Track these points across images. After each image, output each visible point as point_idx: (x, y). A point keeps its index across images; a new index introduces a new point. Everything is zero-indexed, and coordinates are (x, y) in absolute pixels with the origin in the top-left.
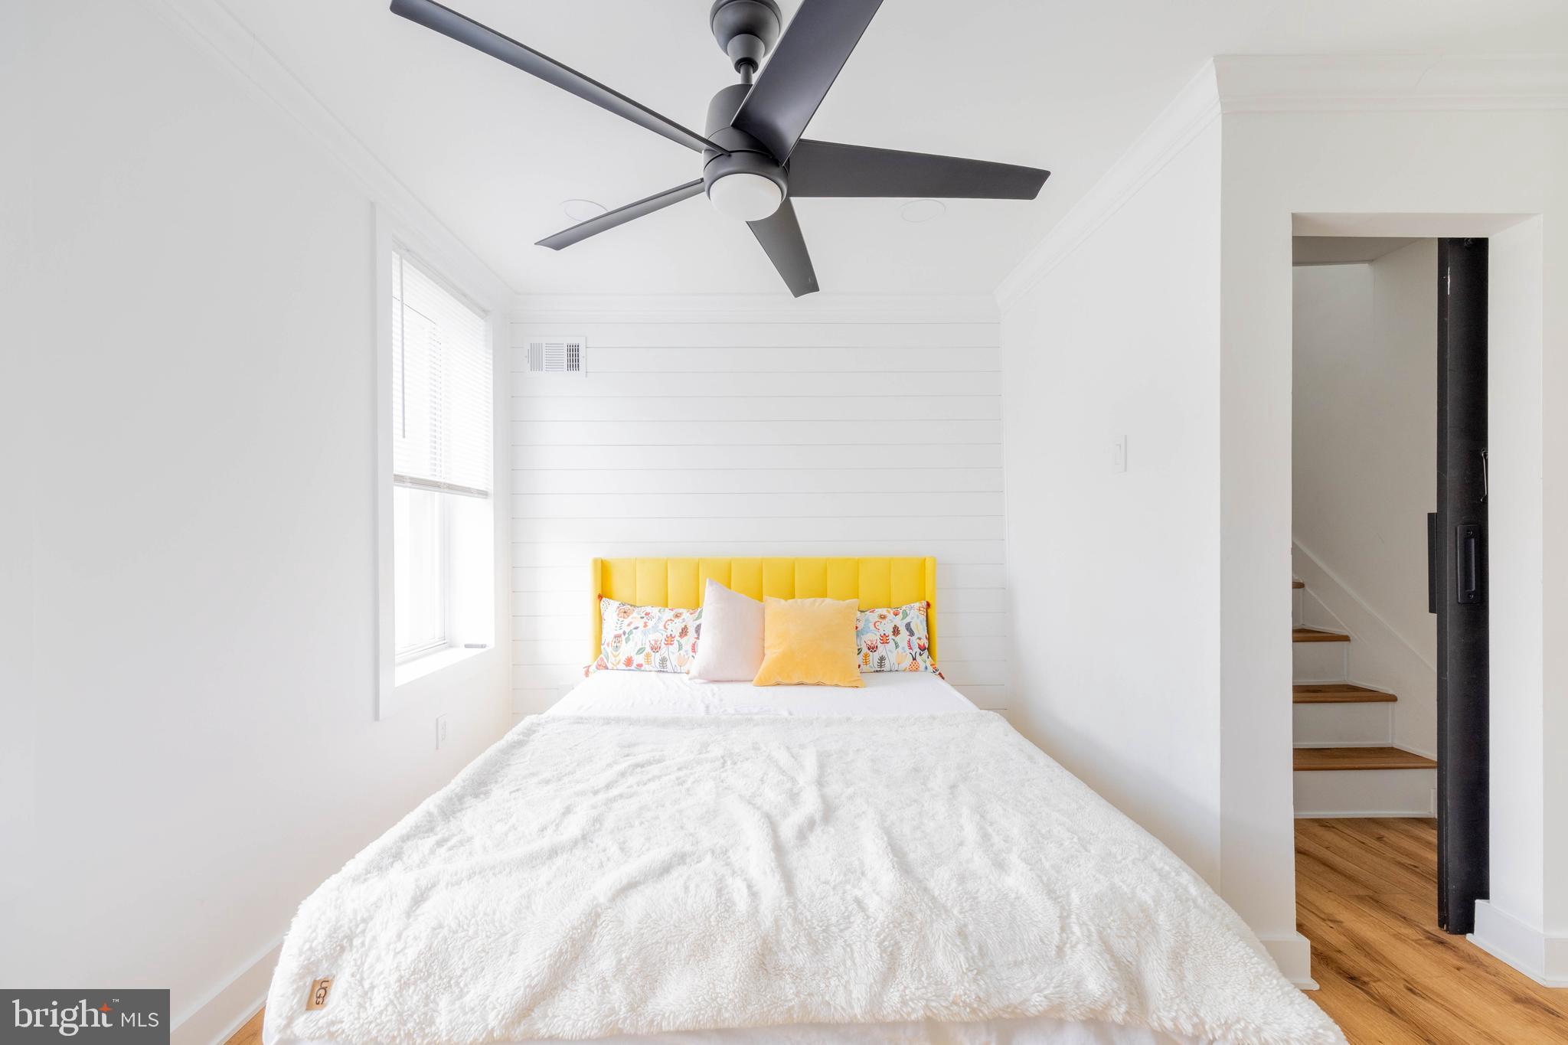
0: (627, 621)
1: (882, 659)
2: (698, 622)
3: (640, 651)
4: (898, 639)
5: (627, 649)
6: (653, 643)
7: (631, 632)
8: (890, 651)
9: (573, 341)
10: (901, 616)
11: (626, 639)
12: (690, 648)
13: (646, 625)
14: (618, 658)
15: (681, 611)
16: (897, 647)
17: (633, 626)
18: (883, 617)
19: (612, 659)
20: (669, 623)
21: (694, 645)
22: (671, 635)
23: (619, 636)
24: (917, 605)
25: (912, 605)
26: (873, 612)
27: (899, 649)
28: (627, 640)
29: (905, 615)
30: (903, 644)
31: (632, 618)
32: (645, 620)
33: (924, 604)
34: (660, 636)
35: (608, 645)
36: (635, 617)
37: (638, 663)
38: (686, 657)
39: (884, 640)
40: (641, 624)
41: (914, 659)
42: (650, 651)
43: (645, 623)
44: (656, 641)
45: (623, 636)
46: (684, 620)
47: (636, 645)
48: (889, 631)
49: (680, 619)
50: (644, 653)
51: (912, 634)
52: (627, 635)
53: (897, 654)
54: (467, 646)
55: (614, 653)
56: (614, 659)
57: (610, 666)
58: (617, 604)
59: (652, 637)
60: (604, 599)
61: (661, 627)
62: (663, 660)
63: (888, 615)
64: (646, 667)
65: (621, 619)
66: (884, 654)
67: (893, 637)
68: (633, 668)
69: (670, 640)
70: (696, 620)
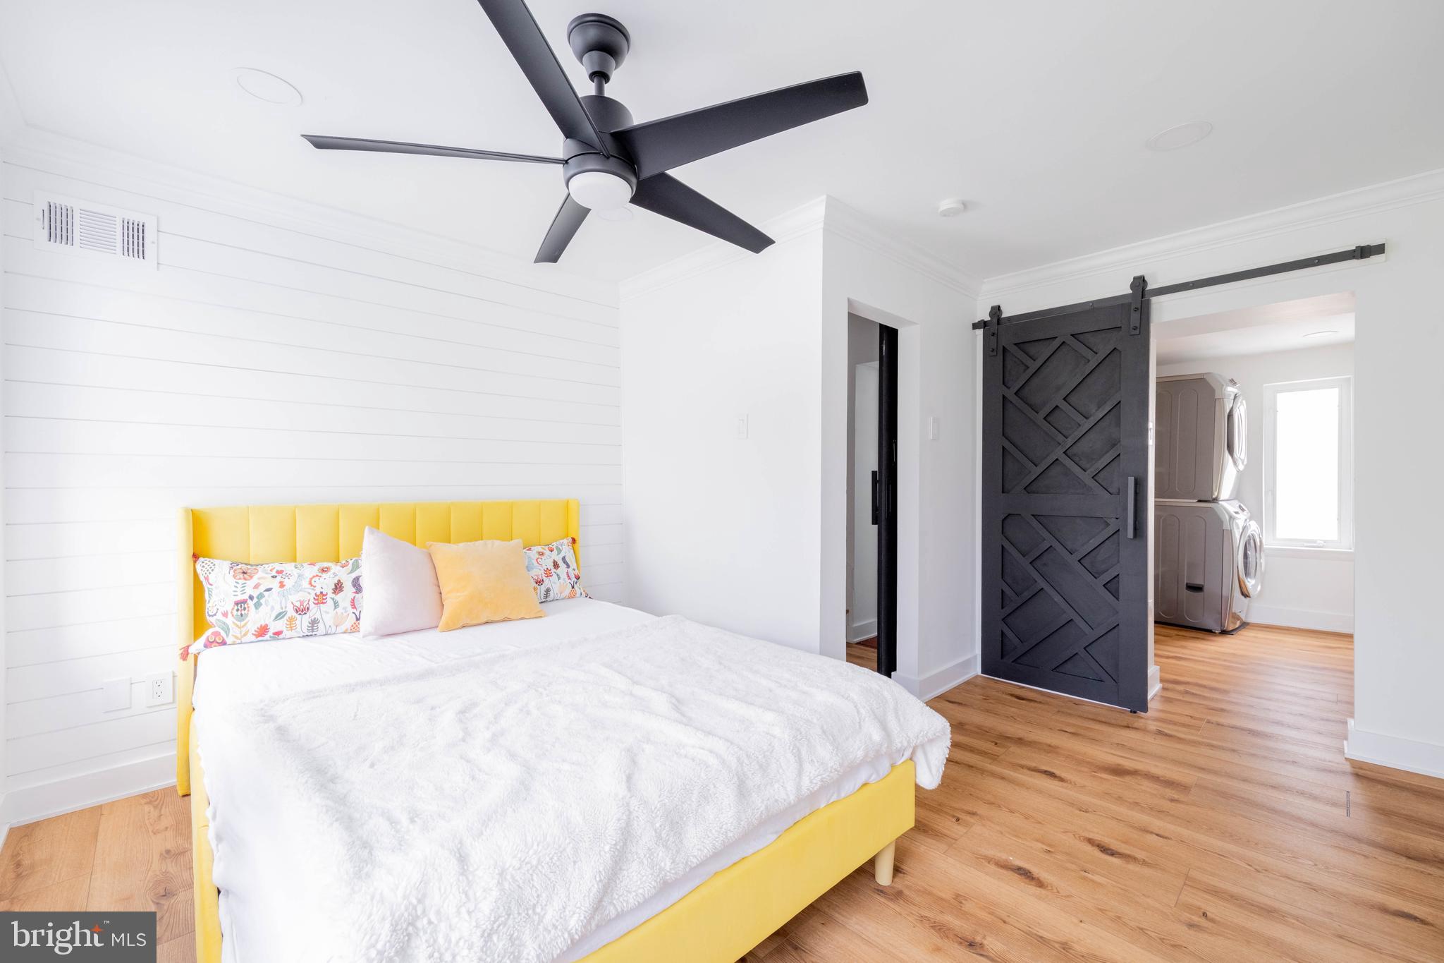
0: (251, 583)
1: (548, 590)
2: (354, 575)
3: (279, 616)
4: (559, 571)
5: (255, 618)
6: (298, 604)
7: (261, 596)
8: (554, 583)
10: (555, 551)
11: (255, 605)
12: (348, 604)
13: (282, 585)
14: (244, 630)
15: (326, 564)
16: (559, 579)
17: (262, 589)
18: (542, 554)
19: (234, 631)
20: (317, 579)
21: (353, 600)
22: (321, 593)
23: (244, 602)
24: (565, 541)
25: (561, 541)
26: (530, 549)
27: (561, 581)
28: (257, 606)
29: (559, 551)
30: (564, 576)
31: (259, 579)
32: (279, 579)
33: (570, 540)
34: (308, 596)
35: (225, 615)
36: (262, 577)
37: (276, 631)
38: (345, 614)
39: (548, 573)
40: (275, 584)
41: (573, 587)
42: (294, 614)
43: (281, 583)
44: (302, 603)
45: (249, 601)
46: (335, 575)
47: (273, 608)
48: (551, 566)
49: (330, 574)
50: (286, 617)
51: (568, 566)
52: (255, 600)
53: (557, 585)
55: (238, 623)
56: (238, 631)
57: (228, 640)
58: (227, 564)
59: (295, 598)
60: (201, 559)
61: (305, 584)
62: (314, 623)
63: (545, 552)
64: (287, 633)
65: (241, 582)
66: (549, 586)
67: (555, 570)
68: (267, 637)
69: (320, 599)
70: (351, 573)
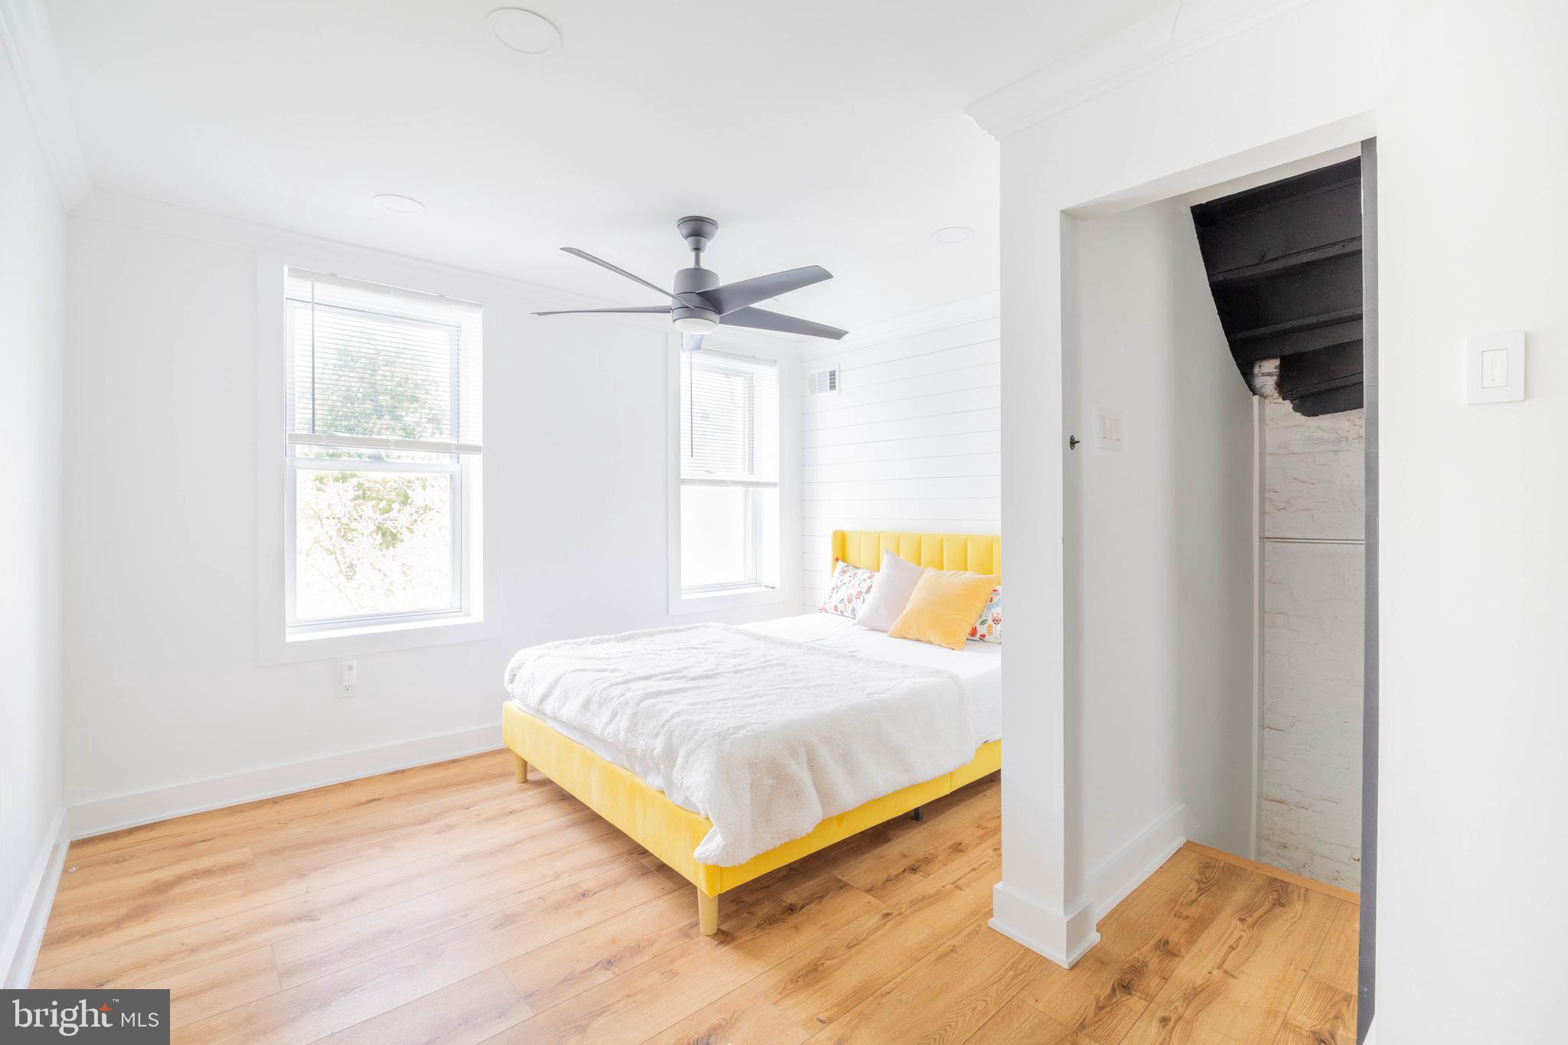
3: (842, 601)
5: (836, 599)
7: (840, 587)
9: (832, 369)
14: (830, 605)
17: (843, 583)
37: (841, 610)
42: (847, 602)
45: (836, 588)
54: (766, 586)
55: (829, 601)
57: (827, 609)
58: (844, 565)
59: (850, 592)
60: (839, 561)
62: (853, 610)
65: (840, 577)
